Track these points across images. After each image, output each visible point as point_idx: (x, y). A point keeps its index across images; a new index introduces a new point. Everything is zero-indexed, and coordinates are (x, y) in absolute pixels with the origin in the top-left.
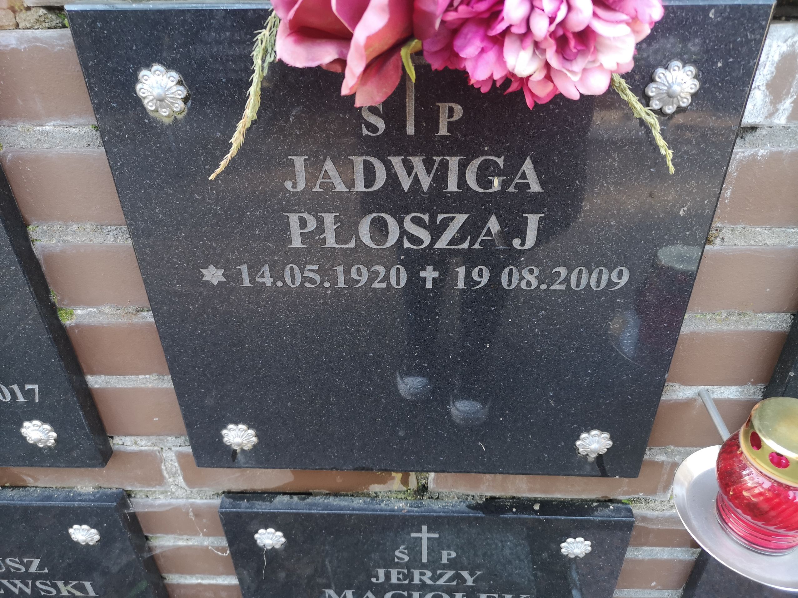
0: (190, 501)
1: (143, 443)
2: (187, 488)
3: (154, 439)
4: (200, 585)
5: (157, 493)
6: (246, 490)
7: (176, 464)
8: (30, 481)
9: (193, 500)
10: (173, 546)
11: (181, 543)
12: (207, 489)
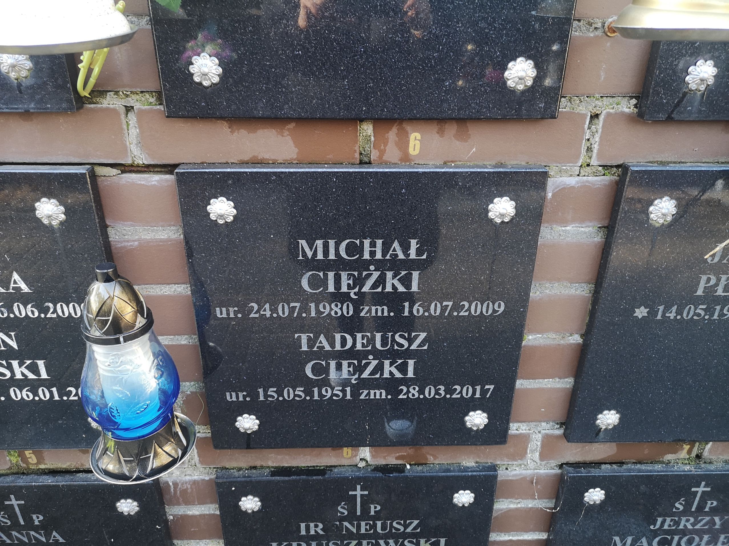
0: (536, 471)
1: (524, 428)
2: (538, 461)
3: (533, 424)
4: (511, 541)
5: (514, 466)
6: (579, 461)
7: (539, 444)
8: (431, 459)
9: (538, 471)
10: (507, 508)
11: (512, 506)
12: (553, 461)
